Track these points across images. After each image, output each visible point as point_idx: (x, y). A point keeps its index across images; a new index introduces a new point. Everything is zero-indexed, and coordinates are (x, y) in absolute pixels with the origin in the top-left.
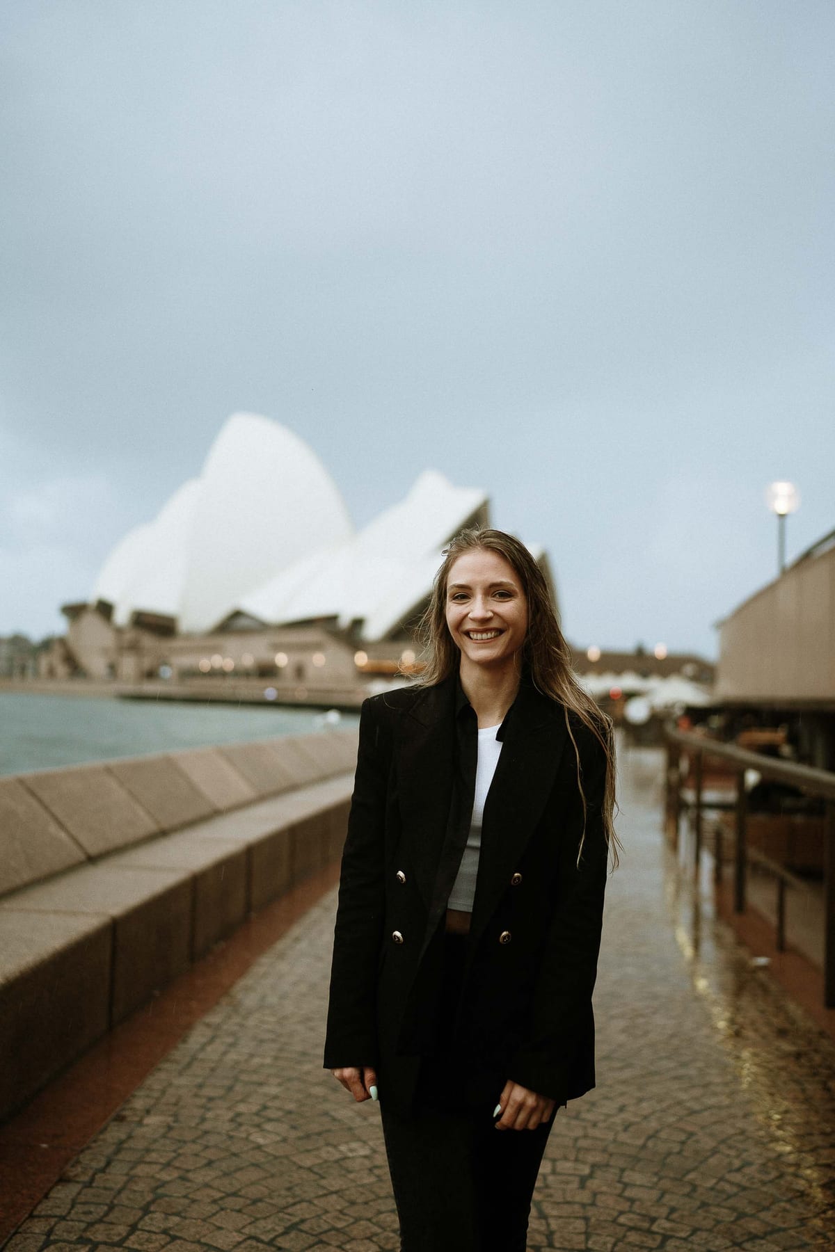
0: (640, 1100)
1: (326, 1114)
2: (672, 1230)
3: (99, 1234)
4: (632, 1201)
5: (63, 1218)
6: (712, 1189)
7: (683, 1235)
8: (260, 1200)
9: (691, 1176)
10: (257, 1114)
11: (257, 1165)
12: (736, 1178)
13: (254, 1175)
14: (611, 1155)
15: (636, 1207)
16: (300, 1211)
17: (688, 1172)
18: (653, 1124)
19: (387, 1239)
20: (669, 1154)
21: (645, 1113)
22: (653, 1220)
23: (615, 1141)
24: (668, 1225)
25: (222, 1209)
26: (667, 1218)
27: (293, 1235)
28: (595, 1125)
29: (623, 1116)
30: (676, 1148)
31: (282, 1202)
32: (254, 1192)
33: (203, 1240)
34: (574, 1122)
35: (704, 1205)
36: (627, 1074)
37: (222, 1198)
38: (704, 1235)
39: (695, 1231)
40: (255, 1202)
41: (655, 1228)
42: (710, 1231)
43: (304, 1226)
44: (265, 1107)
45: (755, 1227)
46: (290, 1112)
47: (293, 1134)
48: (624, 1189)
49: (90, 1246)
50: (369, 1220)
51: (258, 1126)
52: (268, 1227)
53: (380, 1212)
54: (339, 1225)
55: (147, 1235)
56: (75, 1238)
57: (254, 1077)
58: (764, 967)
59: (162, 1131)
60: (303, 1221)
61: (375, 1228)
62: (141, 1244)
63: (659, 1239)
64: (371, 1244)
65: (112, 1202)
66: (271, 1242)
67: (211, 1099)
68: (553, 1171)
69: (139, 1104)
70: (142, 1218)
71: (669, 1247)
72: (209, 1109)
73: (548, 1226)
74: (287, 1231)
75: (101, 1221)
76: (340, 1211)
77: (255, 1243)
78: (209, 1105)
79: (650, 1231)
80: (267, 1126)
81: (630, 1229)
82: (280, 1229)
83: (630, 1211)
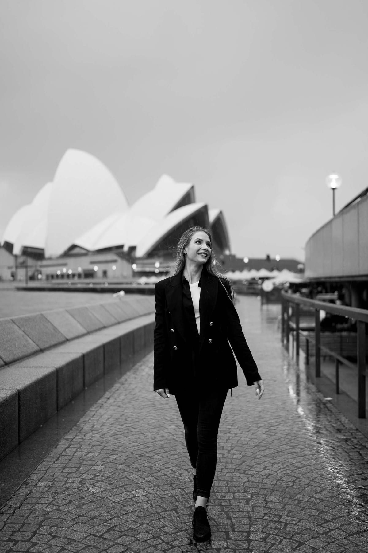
1: (125, 477)
2: (289, 520)
4: (271, 509)
6: (308, 501)
7: (294, 522)
8: (95, 518)
9: (298, 496)
10: (92, 479)
13: (92, 506)
14: (260, 489)
15: (272, 512)
16: (114, 522)
17: (296, 495)
18: (280, 474)
20: (287, 487)
21: (276, 470)
22: (281, 517)
23: (262, 483)
24: (288, 518)
26: (287, 516)
28: (252, 476)
29: (265, 471)
30: (291, 485)
31: (106, 518)
32: (92, 514)
33: (68, 537)
34: (242, 475)
35: (304, 508)
36: (267, 452)
37: (76, 518)
38: (304, 522)
39: (300, 520)
40: (93, 519)
41: (281, 520)
42: (307, 520)
43: (117, 528)
44: (96, 476)
45: (328, 517)
46: (108, 477)
47: (109, 487)
48: (267, 504)
49: (14, 542)
50: (147, 524)
51: (93, 484)
52: (100, 529)
53: (152, 520)
54: (133, 527)
55: (41, 536)
56: (7, 539)
57: (90, 462)
58: (330, 401)
59: (46, 489)
60: (116, 526)
61: (150, 528)
62: (39, 540)
63: (284, 524)
64: (149, 535)
65: (24, 522)
66: (101, 536)
67: (69, 473)
68: (234, 498)
69: (35, 477)
70: (38, 529)
71: (288, 528)
72: (69, 478)
73: (232, 522)
74: (108, 531)
75: (19, 531)
76: (134, 521)
77: (93, 537)
78: (69, 476)
79: (279, 522)
80: (97, 484)
81: (270, 521)
82: (105, 530)
83: (270, 514)
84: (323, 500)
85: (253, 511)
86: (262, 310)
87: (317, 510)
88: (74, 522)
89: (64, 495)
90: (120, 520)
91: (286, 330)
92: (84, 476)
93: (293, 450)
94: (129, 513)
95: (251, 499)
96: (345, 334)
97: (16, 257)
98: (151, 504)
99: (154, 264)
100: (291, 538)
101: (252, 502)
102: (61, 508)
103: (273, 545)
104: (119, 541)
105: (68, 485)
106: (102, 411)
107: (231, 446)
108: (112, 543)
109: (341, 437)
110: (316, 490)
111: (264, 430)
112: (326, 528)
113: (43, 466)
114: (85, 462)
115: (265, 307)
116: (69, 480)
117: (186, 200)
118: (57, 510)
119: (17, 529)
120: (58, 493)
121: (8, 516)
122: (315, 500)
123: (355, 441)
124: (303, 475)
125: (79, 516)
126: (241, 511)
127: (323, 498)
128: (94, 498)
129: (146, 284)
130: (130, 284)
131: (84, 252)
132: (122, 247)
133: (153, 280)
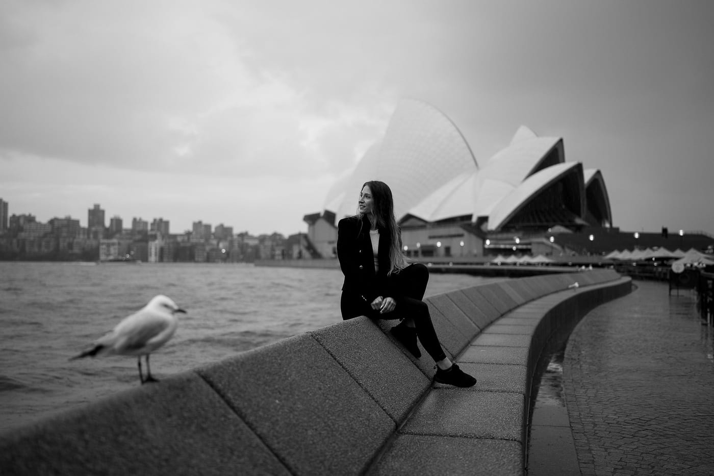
99: (513, 239)
117: (552, 158)
129: (503, 264)
130: (482, 264)
131: (421, 223)
132: (469, 217)
133: (512, 259)
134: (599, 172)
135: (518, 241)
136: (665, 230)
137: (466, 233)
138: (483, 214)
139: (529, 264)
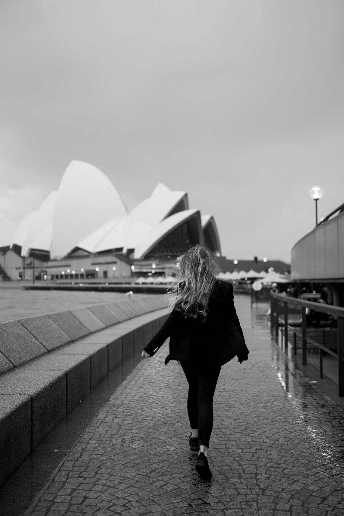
0: (272, 429)
1: (156, 438)
2: (286, 467)
3: (85, 474)
4: (272, 459)
5: (71, 471)
6: (299, 454)
7: (290, 468)
8: (139, 464)
9: (292, 451)
10: (130, 439)
11: (135, 454)
12: (308, 451)
13: (135, 457)
14: (262, 446)
15: (273, 461)
16: (154, 467)
17: (291, 450)
18: (277, 436)
19: (187, 473)
20: (283, 445)
21: (273, 433)
22: (279, 464)
23: (263, 442)
24: (285, 465)
25: (126, 467)
26: (284, 464)
27: (153, 473)
28: (255, 437)
29: (265, 434)
30: (286, 443)
31: (148, 464)
32: (137, 461)
33: (122, 476)
34: (248, 437)
35: (296, 459)
36: (265, 421)
37: (125, 464)
38: (297, 468)
39: (294, 467)
40: (137, 464)
41: (280, 466)
42: (300, 466)
43: (157, 471)
44: (133, 437)
45: (314, 465)
46: (143, 438)
47: (145, 444)
48: (268, 456)
49: (83, 478)
50: (179, 468)
51: (132, 442)
52: (144, 471)
53: (182, 466)
54: (169, 470)
55: (102, 475)
56: (77, 476)
57: (126, 427)
58: (315, 384)
59: (97, 445)
60: (156, 469)
61: (182, 470)
62: (101, 477)
63: (282, 469)
64: (181, 475)
65: (87, 466)
66: (146, 475)
67: (112, 435)
68: (242, 452)
69: (86, 437)
70: (99, 470)
71: (286, 471)
72: (112, 438)
73: (243, 467)
74: (151, 472)
75: (84, 471)
76: (168, 466)
77: (140, 476)
78: (112, 437)
79: (278, 467)
80: (136, 442)
81: (271, 467)
82: (149, 472)
83: (271, 462)
84: (311, 454)
85: (258, 461)
86: (252, 308)
87: (307, 460)
88: (123, 467)
89: (112, 450)
90: (158, 465)
91: (275, 325)
92: (124, 437)
93: (286, 420)
94: (164, 461)
95: (256, 453)
96: (327, 329)
97: (24, 258)
98: (180, 456)
99: (151, 265)
100: (288, 478)
101: (257, 455)
102: (112, 457)
103: (275, 481)
104: (160, 478)
105: (113, 443)
106: (127, 391)
107: (237, 417)
108: (155, 480)
109: (324, 410)
110: (305, 447)
111: (262, 405)
112: (314, 471)
113: (90, 429)
114: (122, 427)
115: (255, 305)
116: (113, 439)
117: (180, 206)
118: (109, 459)
119: (83, 470)
120: (107, 448)
121: (74, 462)
122: (305, 454)
123: (336, 414)
124: (295, 437)
125: (127, 463)
126: (249, 461)
127: (311, 452)
128: (134, 451)
129: (143, 283)
130: (129, 283)
131: (86, 254)
132: (121, 249)
133: (150, 280)
134: (212, 218)
135: (154, 266)
136: (256, 258)
137: (118, 261)
138: (131, 247)
139: (161, 283)
